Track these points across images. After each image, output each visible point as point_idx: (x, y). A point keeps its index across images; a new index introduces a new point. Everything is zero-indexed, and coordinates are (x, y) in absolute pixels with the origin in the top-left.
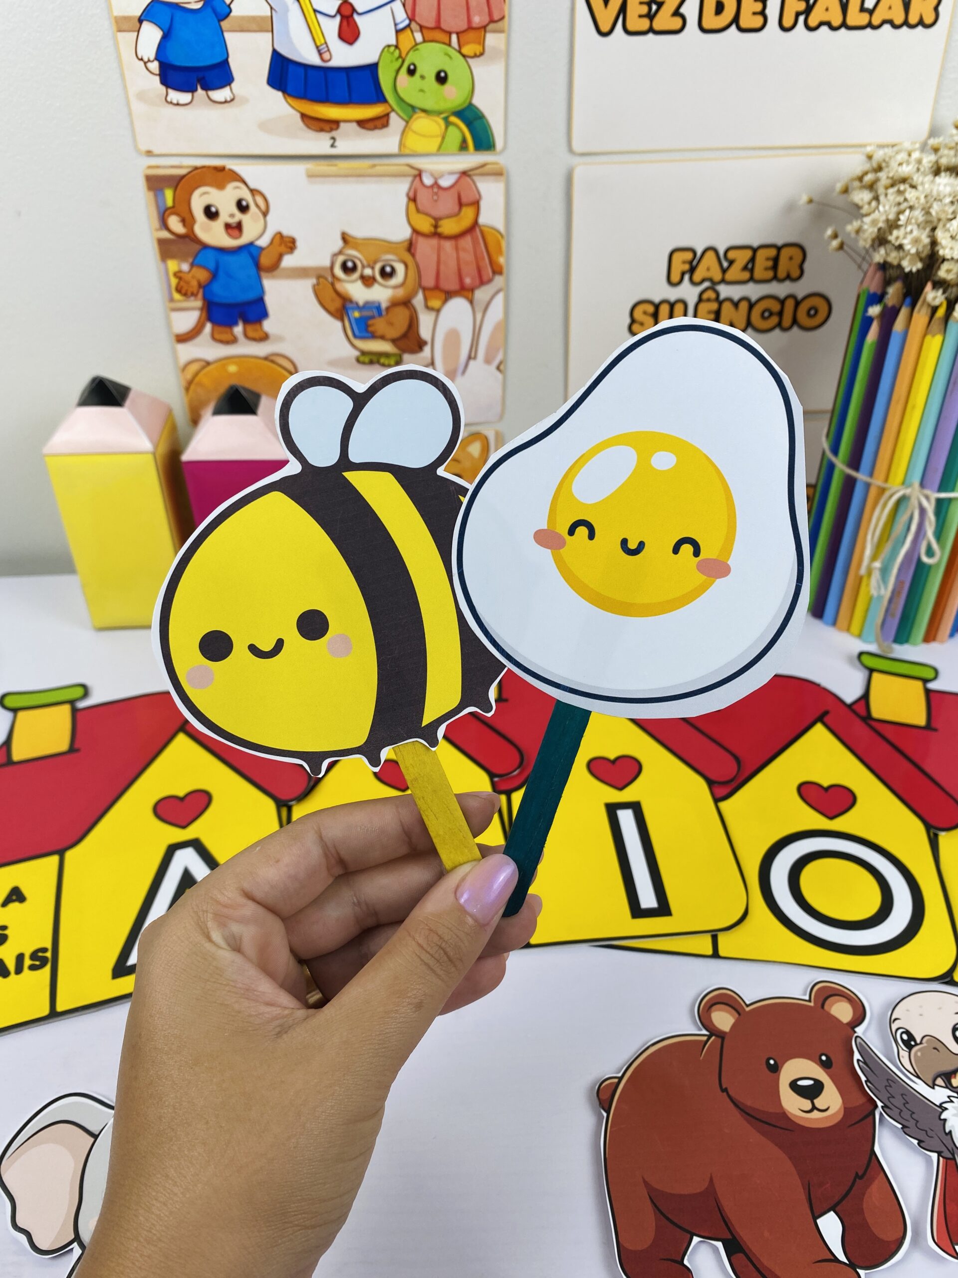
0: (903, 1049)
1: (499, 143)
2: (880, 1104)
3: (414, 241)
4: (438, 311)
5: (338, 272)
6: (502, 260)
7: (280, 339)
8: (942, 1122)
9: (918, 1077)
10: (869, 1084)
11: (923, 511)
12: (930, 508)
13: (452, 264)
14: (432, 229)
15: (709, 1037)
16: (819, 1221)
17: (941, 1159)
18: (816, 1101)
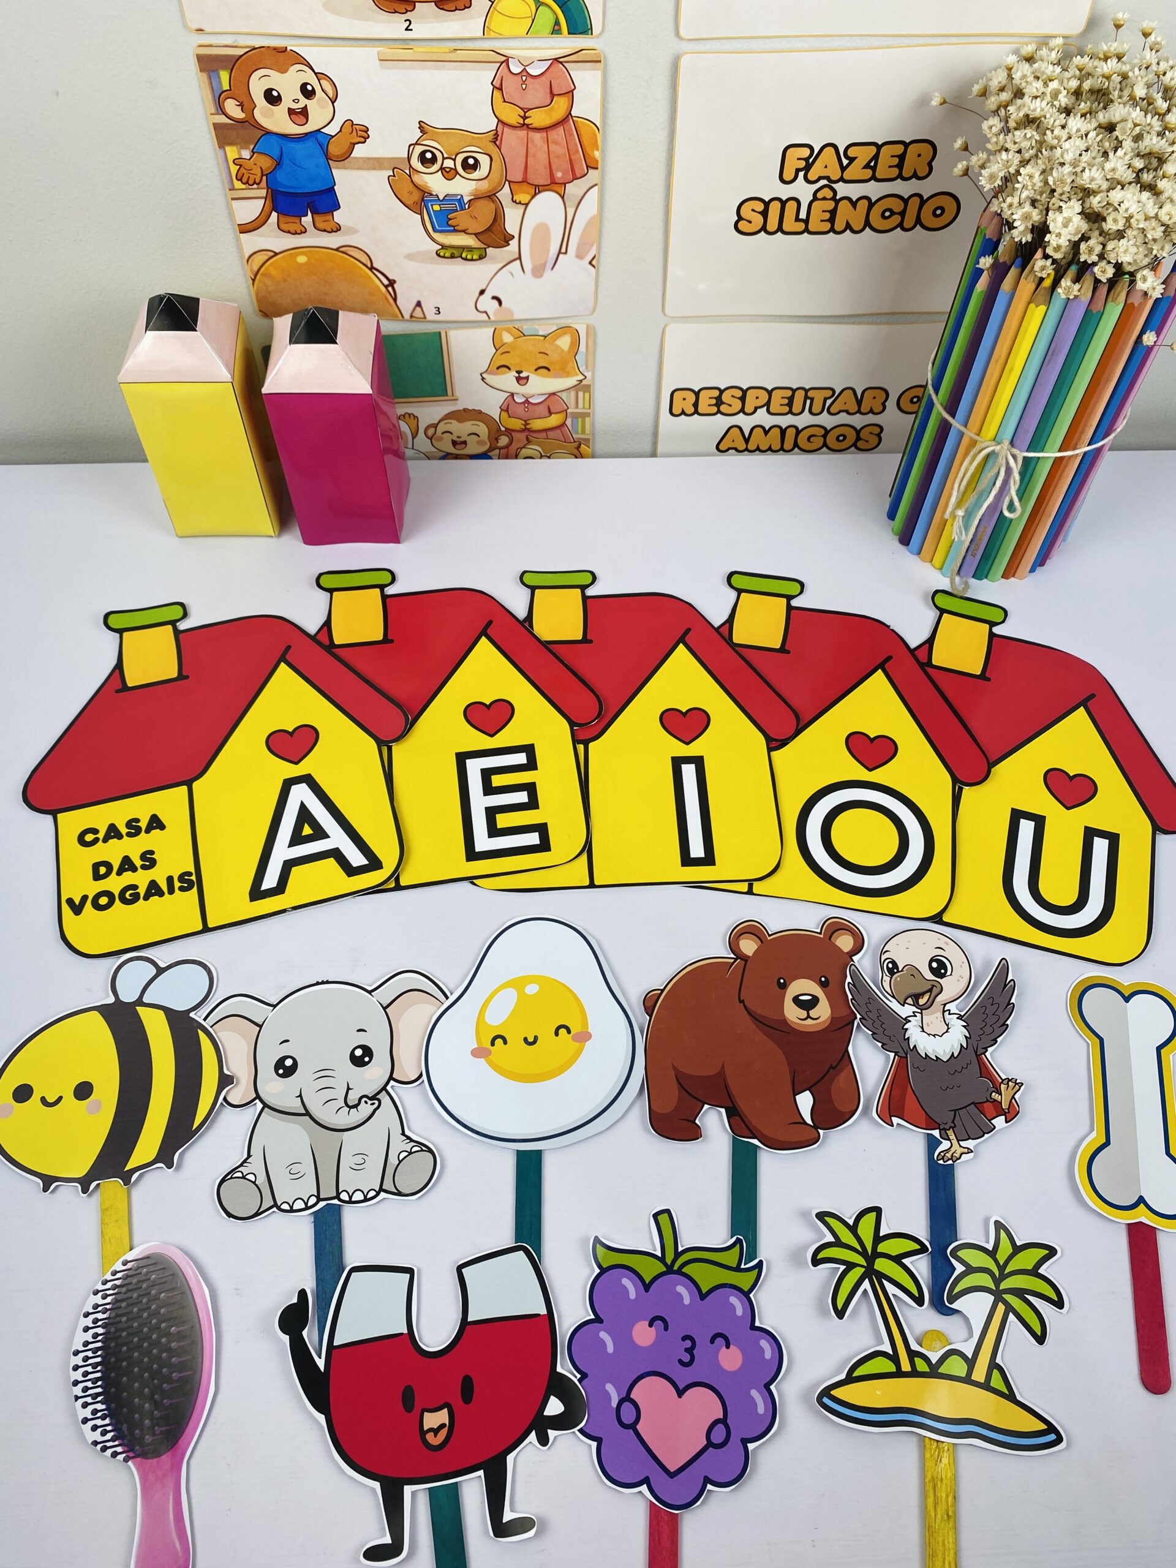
0: (886, 975)
1: (597, 27)
2: (859, 1016)
3: (500, 133)
4: (527, 205)
5: (416, 163)
6: (597, 154)
7: (353, 231)
8: (904, 1030)
9: (893, 997)
10: (853, 1001)
11: (1009, 470)
12: (1016, 469)
13: (542, 157)
14: (521, 121)
15: (736, 960)
16: (797, 1097)
17: (897, 1057)
18: (810, 1012)
